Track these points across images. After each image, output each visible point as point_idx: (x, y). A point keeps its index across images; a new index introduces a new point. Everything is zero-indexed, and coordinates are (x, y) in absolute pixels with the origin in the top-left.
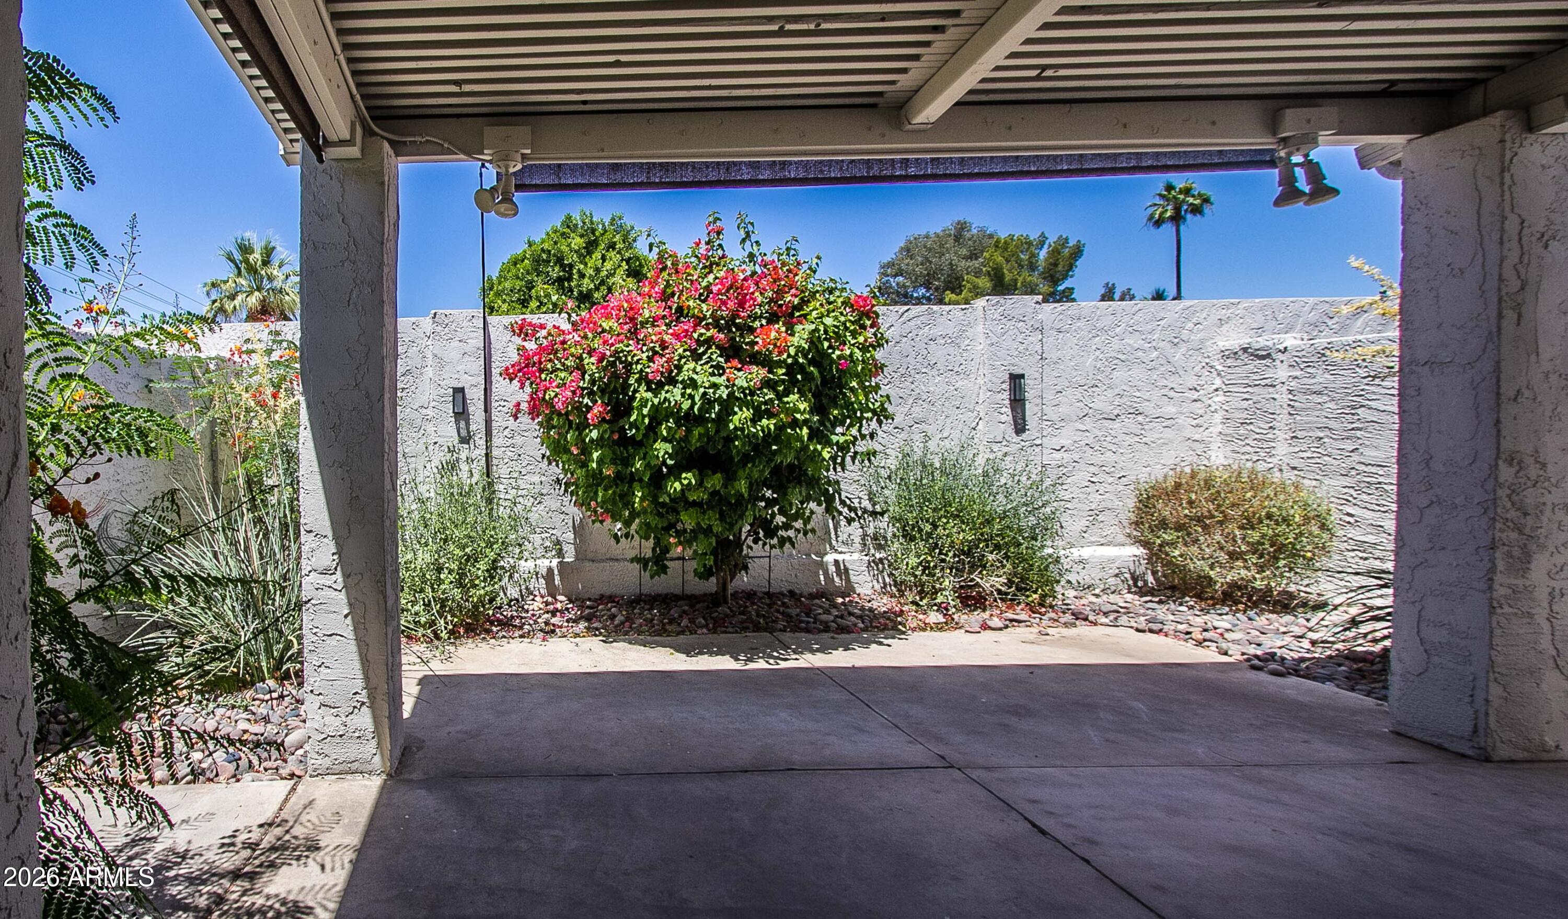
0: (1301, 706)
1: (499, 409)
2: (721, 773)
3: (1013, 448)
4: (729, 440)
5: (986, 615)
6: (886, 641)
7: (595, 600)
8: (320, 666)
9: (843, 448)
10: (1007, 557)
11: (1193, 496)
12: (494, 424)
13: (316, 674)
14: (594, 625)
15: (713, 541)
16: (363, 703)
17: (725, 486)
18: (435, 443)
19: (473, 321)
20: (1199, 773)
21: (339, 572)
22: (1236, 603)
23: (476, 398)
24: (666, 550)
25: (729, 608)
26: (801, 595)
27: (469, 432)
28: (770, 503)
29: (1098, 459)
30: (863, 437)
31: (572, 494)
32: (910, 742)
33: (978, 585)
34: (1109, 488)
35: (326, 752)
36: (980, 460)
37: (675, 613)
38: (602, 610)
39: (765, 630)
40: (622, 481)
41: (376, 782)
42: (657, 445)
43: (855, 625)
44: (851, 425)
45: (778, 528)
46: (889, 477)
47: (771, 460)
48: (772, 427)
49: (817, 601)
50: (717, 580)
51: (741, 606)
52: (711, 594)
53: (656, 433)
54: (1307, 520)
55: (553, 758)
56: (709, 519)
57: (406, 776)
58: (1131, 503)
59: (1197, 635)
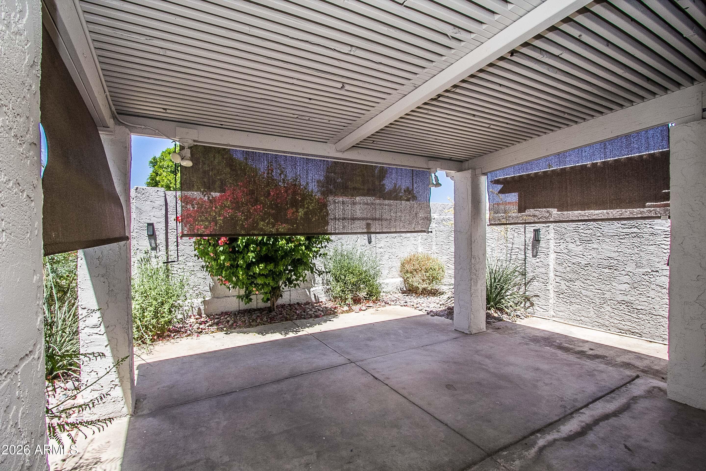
0: (437, 325)
1: (172, 233)
2: (278, 381)
3: (368, 248)
4: (277, 251)
5: (361, 306)
6: (332, 320)
7: (219, 315)
8: (91, 372)
9: (317, 252)
10: (366, 285)
11: (414, 263)
12: (169, 240)
13: (89, 376)
14: (220, 326)
15: (270, 288)
16: (116, 385)
17: (275, 268)
18: (138, 249)
19: (158, 192)
20: (413, 351)
21: (102, 326)
22: (425, 294)
23: (160, 228)
24: (250, 292)
25: (275, 312)
26: (302, 304)
27: (156, 244)
28: (290, 271)
29: (391, 251)
30: (322, 247)
31: (209, 272)
32: (339, 356)
33: (358, 296)
34: (394, 260)
35: (95, 412)
36: (359, 252)
37: (254, 317)
38: (223, 319)
39: (290, 320)
40: (233, 267)
41: (125, 420)
42: (249, 254)
43: (321, 314)
44: (319, 244)
45: (293, 280)
46: (331, 259)
47: (291, 257)
48: (293, 246)
49: (307, 306)
50: (271, 302)
51: (280, 311)
52: (268, 307)
53: (248, 248)
54: (439, 269)
55: (210, 390)
56: (269, 280)
57: (140, 413)
58: (399, 264)
59: (415, 306)
